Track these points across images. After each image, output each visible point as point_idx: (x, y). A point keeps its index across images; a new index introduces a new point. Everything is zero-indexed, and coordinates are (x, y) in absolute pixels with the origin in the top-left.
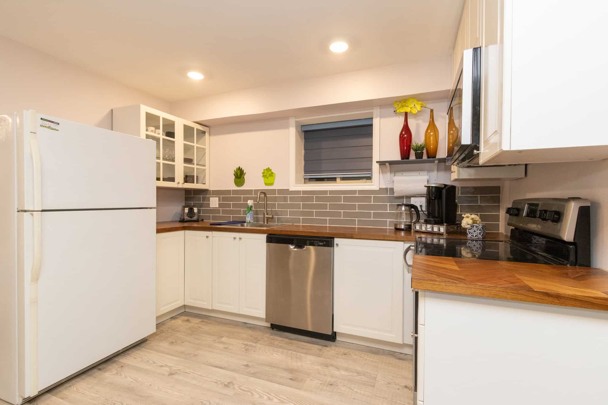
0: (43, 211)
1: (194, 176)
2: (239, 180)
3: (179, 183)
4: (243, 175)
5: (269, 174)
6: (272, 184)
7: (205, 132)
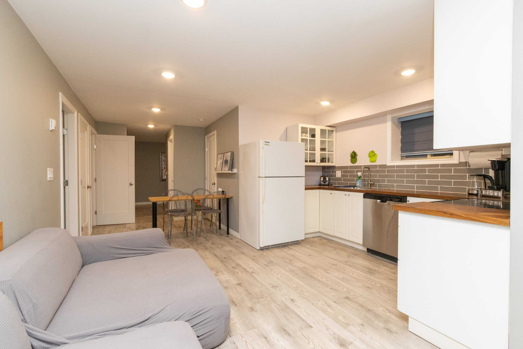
0: (265, 177)
1: (326, 158)
2: (353, 159)
3: (317, 163)
4: (356, 156)
5: (373, 155)
6: (375, 161)
7: (333, 131)
